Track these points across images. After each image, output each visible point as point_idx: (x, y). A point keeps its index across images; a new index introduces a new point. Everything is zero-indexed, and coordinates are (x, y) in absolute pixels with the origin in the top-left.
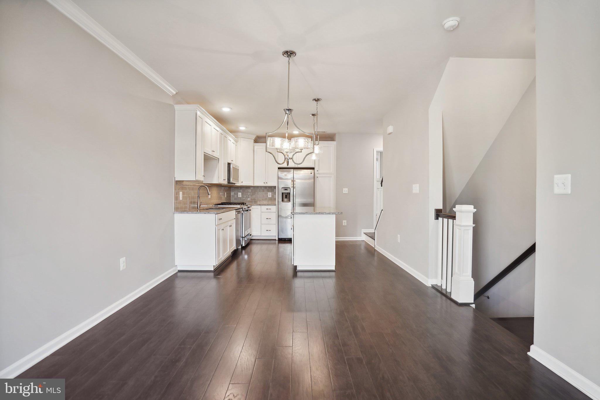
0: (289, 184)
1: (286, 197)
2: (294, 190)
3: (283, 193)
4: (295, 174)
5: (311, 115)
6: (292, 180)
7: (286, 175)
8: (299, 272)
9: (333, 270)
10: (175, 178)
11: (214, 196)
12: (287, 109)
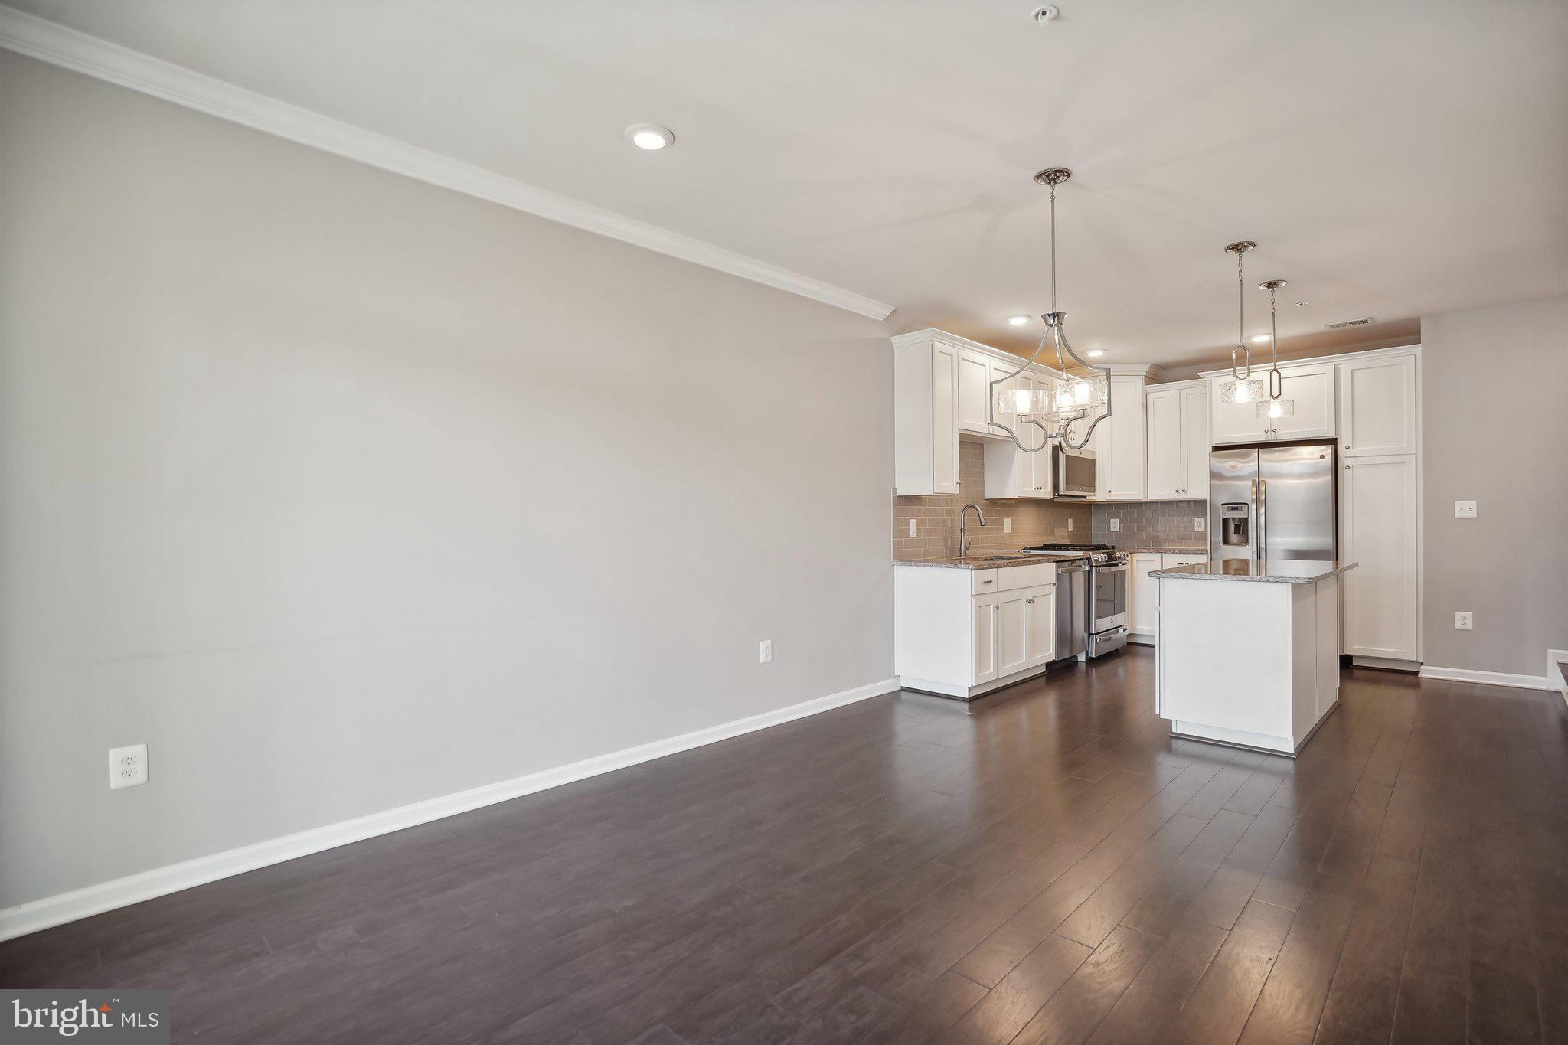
0: (1246, 491)
1: (1237, 531)
2: (1262, 511)
3: (1225, 521)
4: (1264, 461)
5: (1261, 287)
6: (1254, 481)
7: (1234, 467)
8: (1178, 740)
9: (1288, 753)
10: (895, 491)
11: (1027, 529)
12: (1049, 315)
